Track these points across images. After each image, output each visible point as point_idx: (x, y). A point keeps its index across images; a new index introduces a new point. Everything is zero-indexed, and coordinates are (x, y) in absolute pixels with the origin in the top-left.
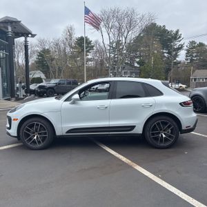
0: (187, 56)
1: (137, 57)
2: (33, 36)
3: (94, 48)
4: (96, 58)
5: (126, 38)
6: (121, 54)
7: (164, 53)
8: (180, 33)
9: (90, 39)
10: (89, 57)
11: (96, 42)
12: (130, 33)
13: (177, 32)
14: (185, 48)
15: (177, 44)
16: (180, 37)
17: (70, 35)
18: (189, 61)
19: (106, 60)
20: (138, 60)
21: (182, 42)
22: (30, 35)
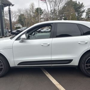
0: (86, 15)
1: (63, 17)
2: (13, 5)
3: (44, 13)
4: (45, 17)
5: (58, 7)
6: (56, 15)
7: (76, 14)
8: (83, 4)
9: (42, 9)
10: (42, 17)
11: (45, 10)
12: (60, 4)
13: (82, 4)
14: (86, 11)
15: (82, 10)
16: (83, 6)
17: (33, 7)
18: (87, 18)
19: (49, 18)
20: (64, 18)
21: (84, 9)
22: (11, 5)
